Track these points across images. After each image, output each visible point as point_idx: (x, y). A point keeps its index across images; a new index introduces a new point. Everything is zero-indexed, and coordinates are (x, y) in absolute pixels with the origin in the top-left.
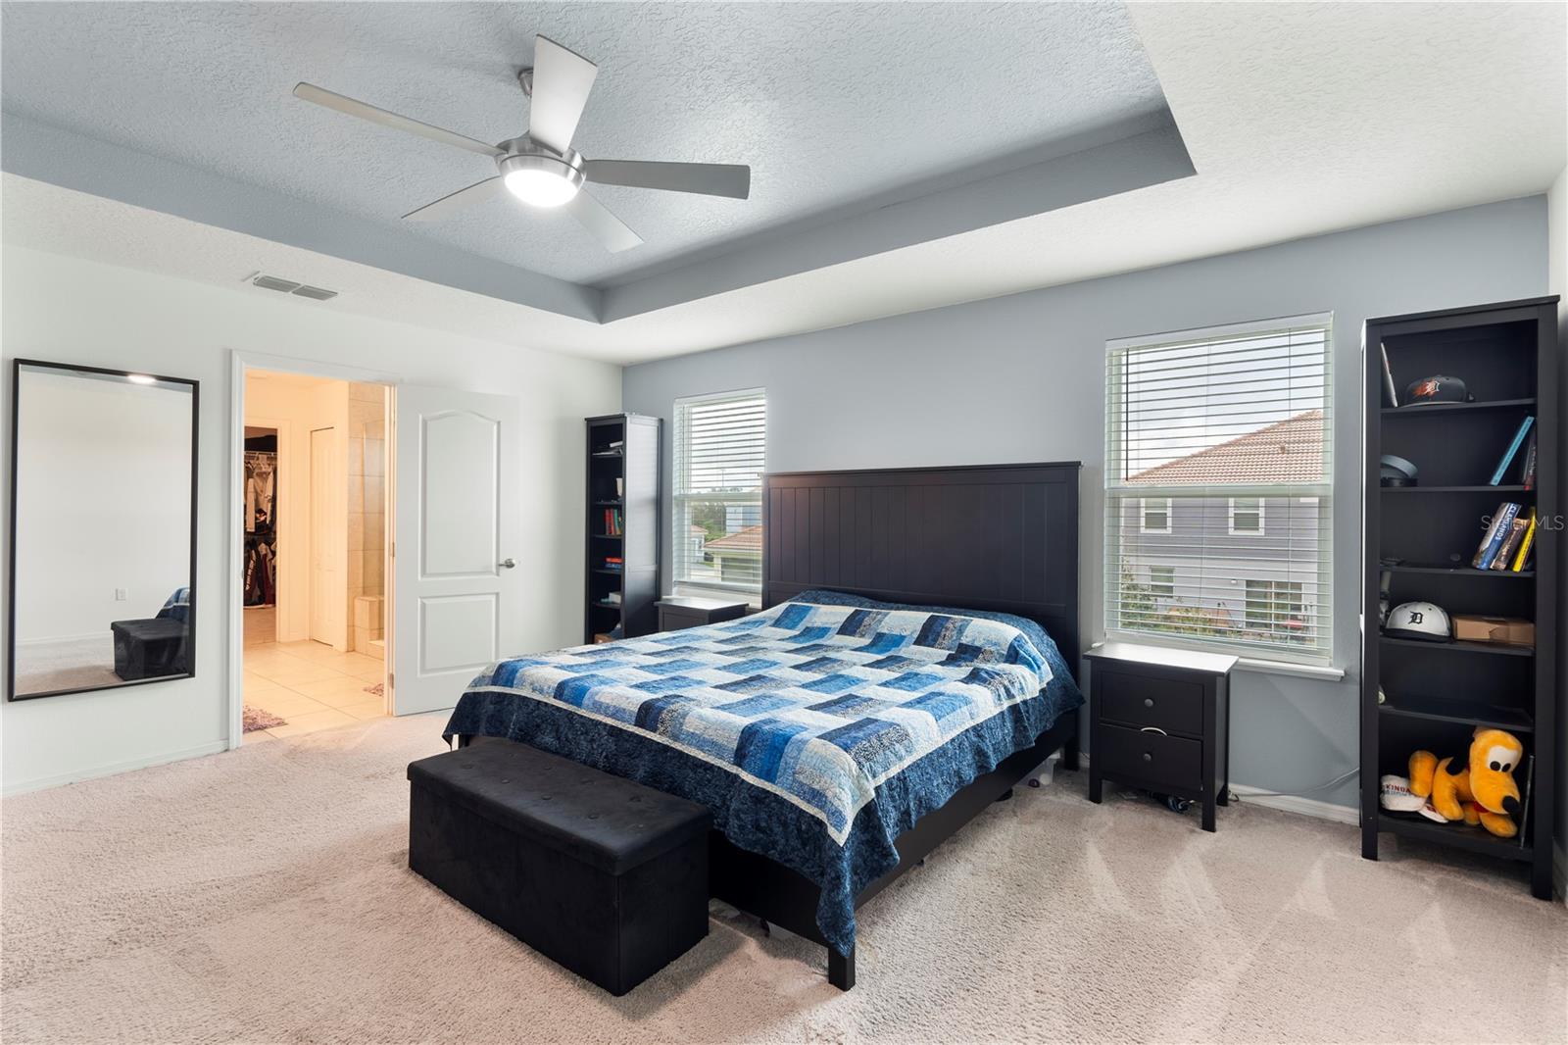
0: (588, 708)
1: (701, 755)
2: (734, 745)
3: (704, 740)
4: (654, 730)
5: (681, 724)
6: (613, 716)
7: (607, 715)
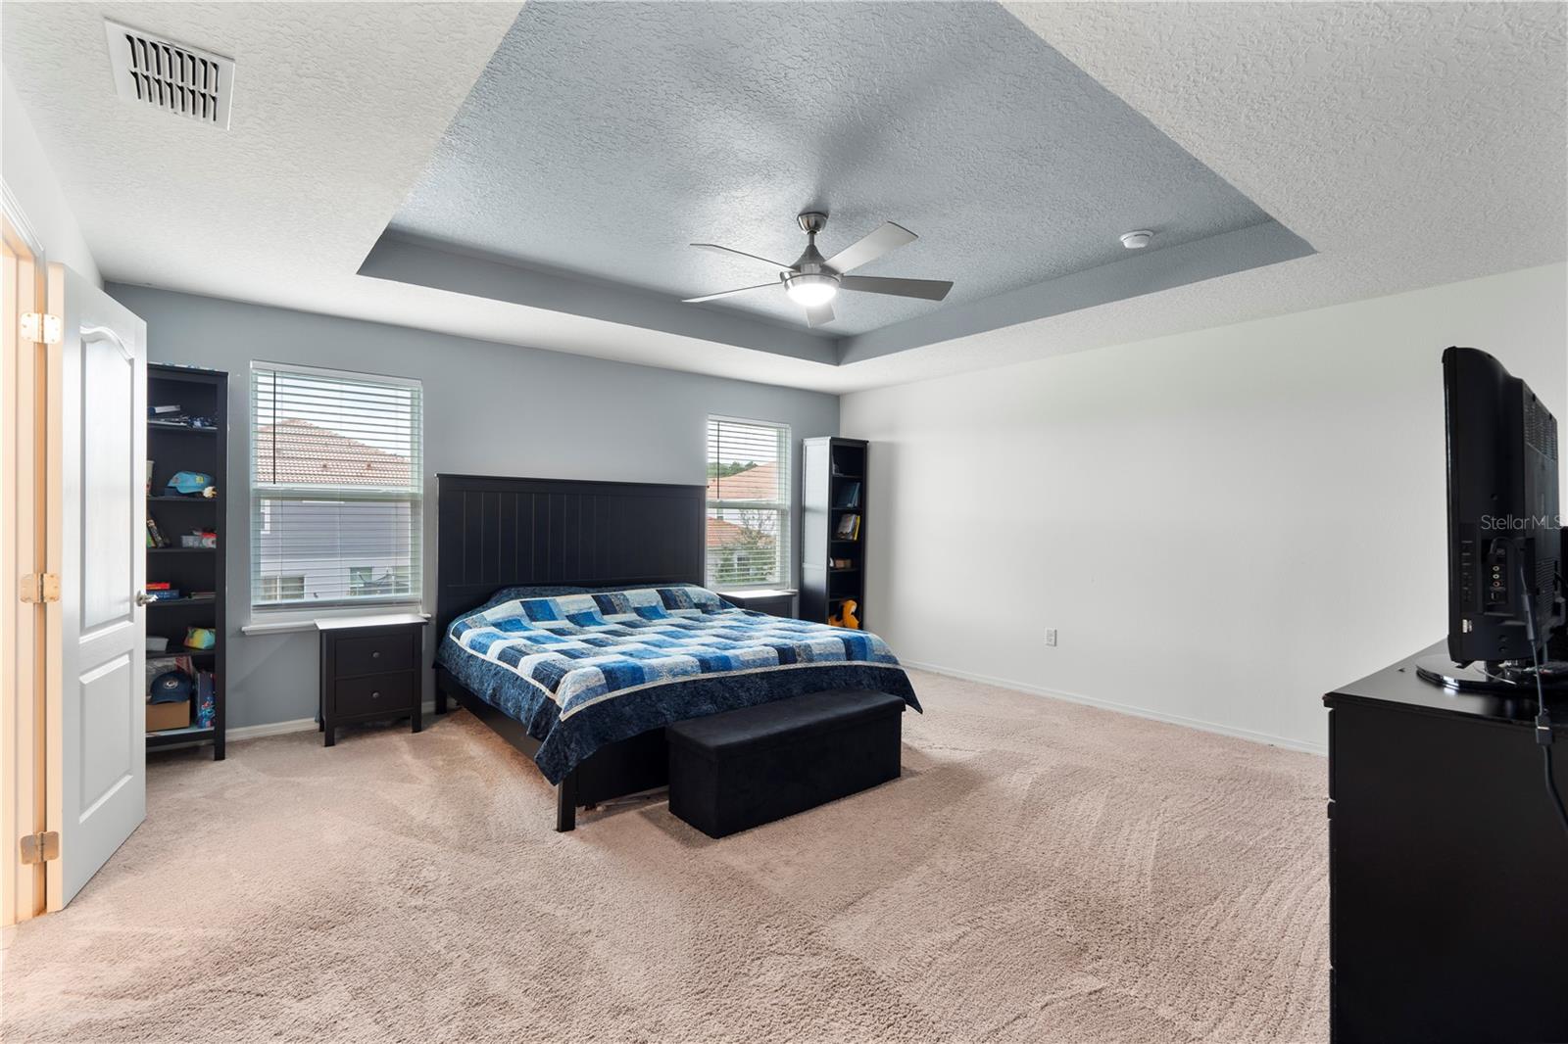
0: (737, 668)
1: (828, 664)
2: (844, 651)
3: (828, 655)
4: (795, 662)
5: (811, 651)
6: (760, 666)
7: (756, 667)
